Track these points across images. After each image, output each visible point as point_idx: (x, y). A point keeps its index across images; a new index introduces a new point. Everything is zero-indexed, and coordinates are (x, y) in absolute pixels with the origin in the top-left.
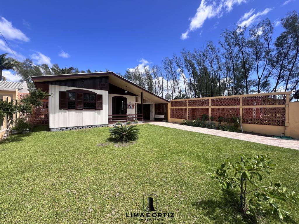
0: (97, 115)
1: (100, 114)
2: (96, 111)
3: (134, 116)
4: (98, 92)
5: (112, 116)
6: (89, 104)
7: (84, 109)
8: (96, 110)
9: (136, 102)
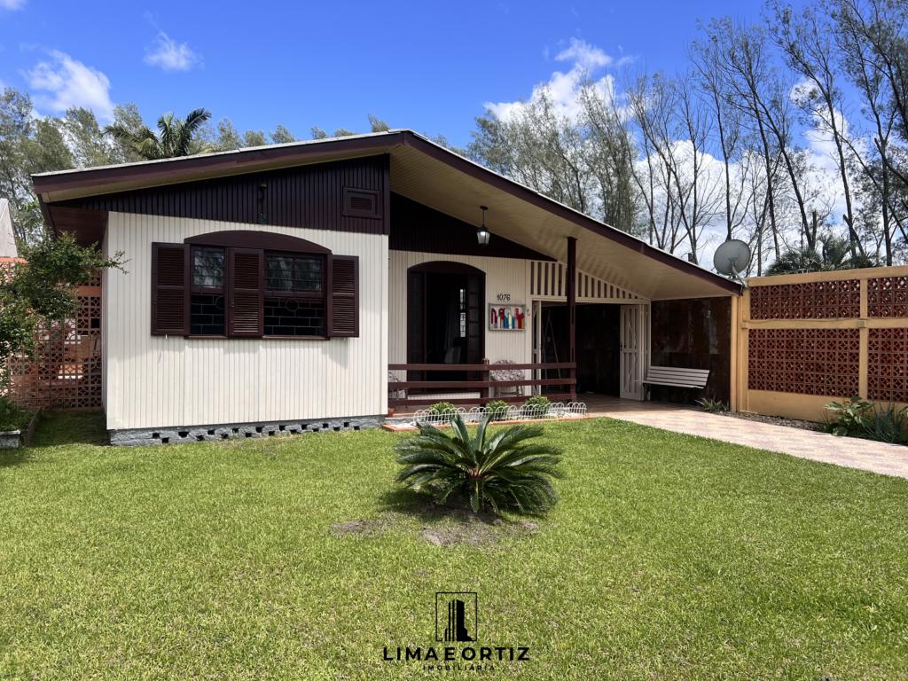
0: (333, 366)
1: (343, 361)
2: (327, 344)
3: (528, 374)
4: (337, 242)
5: (404, 373)
7: (268, 332)
8: (328, 338)
9: (539, 293)
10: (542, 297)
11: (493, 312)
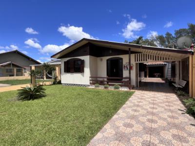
4: (82, 58)
6: (77, 68)
8: (81, 73)
11: (125, 66)
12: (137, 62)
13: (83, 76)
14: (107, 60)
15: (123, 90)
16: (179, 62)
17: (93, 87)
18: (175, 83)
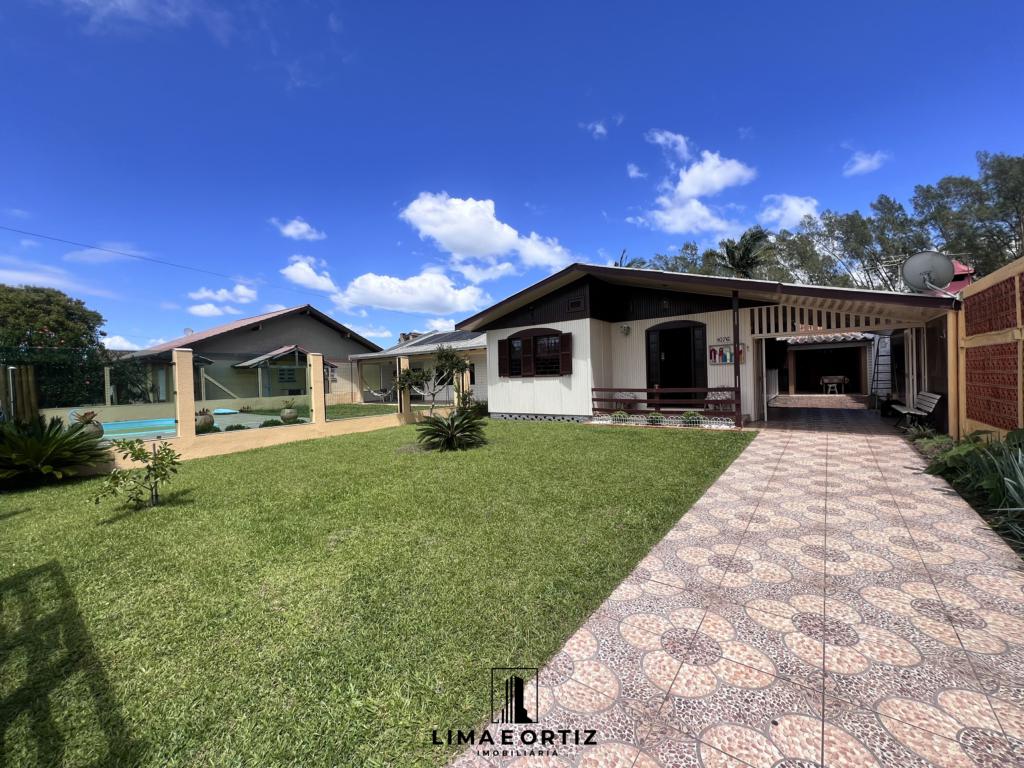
2: (561, 378)
4: (563, 327)
5: (645, 394)
6: (547, 360)
7: (537, 373)
8: (562, 375)
9: (761, 332)
10: (765, 335)
11: (713, 351)
12: (757, 335)
13: (569, 386)
14: (648, 333)
15: (714, 427)
16: (918, 331)
17: (606, 421)
18: (903, 405)
